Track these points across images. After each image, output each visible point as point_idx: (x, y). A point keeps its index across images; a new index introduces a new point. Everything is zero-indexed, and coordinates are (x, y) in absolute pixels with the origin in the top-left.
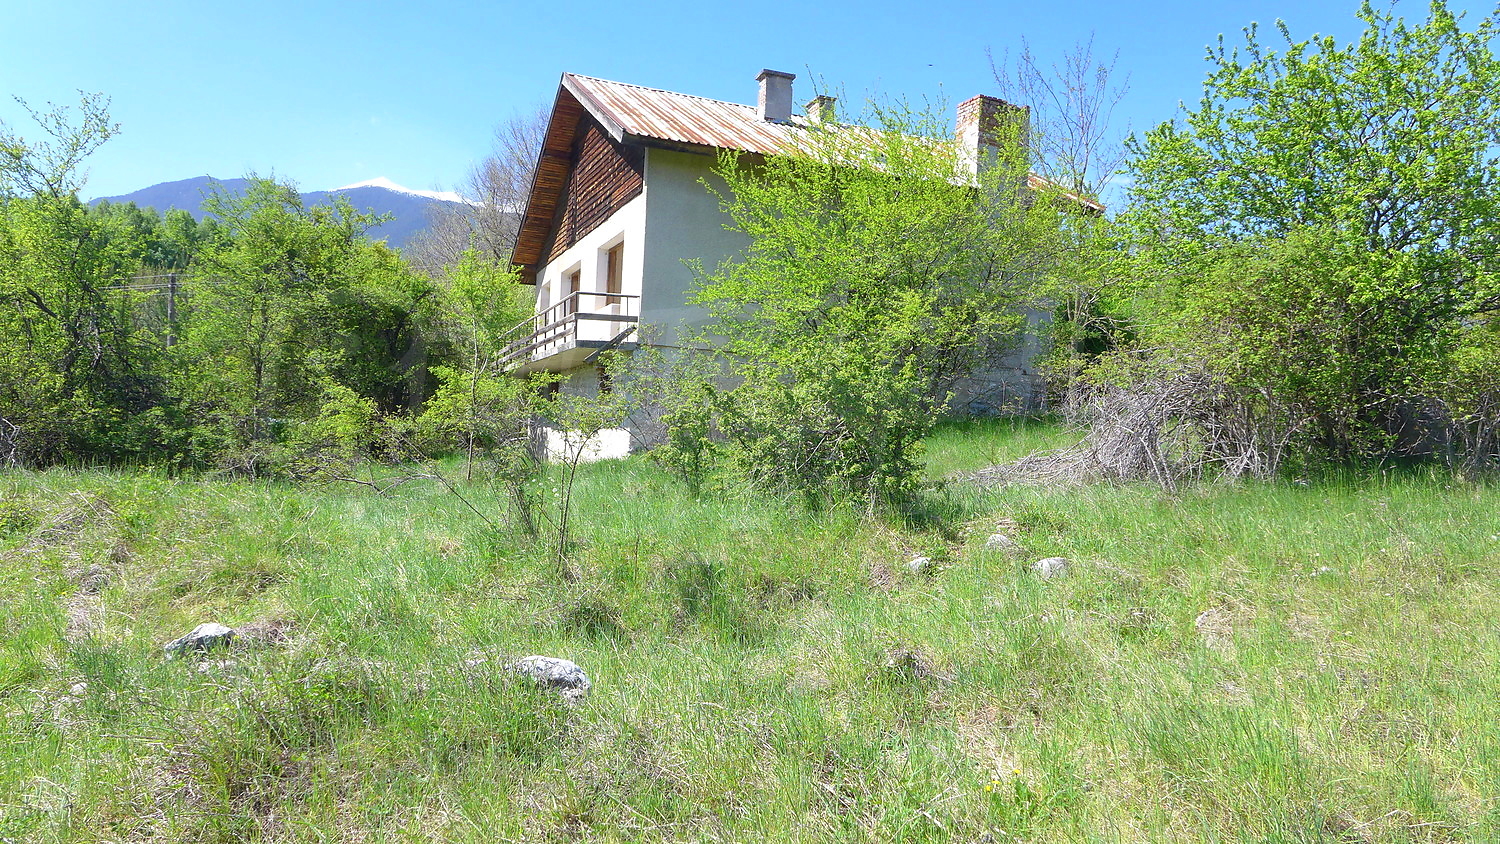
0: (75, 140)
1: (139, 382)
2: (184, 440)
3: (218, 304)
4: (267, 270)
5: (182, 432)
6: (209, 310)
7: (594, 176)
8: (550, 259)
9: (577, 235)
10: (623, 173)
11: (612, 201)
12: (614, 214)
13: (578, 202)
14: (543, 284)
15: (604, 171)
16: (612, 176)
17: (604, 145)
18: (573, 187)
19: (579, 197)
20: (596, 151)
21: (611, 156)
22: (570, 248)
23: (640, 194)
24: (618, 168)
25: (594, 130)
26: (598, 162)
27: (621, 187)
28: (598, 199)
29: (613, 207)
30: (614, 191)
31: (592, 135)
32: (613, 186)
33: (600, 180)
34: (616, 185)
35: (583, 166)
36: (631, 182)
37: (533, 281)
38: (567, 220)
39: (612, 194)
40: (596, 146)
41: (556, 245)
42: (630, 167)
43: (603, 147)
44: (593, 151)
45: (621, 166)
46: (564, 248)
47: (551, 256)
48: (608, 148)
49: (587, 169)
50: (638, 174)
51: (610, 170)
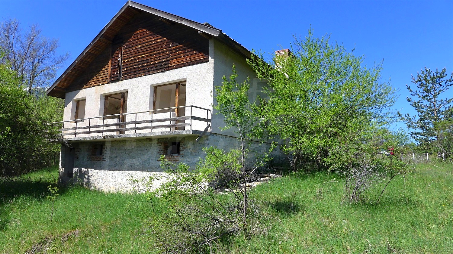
7: (145, 51)
8: (86, 87)
9: (122, 77)
10: (183, 52)
11: (169, 64)
12: (171, 70)
13: (124, 62)
14: (75, 98)
15: (157, 49)
16: (167, 52)
17: (158, 38)
18: (117, 55)
19: (125, 59)
20: (146, 40)
21: (166, 43)
22: (112, 83)
23: (205, 62)
24: (176, 49)
25: (144, 30)
26: (148, 45)
27: (181, 58)
28: (151, 62)
29: (171, 66)
30: (171, 59)
31: (142, 32)
32: (169, 57)
33: (152, 53)
34: (174, 57)
35: (130, 46)
36: (194, 56)
37: (63, 96)
38: (109, 69)
39: (169, 60)
40: (147, 38)
41: (93, 81)
42: (191, 50)
43: (156, 38)
44: (143, 40)
45: (180, 48)
46: (105, 83)
47: (87, 85)
48: (162, 39)
49: (135, 48)
50: (203, 53)
51: (165, 49)
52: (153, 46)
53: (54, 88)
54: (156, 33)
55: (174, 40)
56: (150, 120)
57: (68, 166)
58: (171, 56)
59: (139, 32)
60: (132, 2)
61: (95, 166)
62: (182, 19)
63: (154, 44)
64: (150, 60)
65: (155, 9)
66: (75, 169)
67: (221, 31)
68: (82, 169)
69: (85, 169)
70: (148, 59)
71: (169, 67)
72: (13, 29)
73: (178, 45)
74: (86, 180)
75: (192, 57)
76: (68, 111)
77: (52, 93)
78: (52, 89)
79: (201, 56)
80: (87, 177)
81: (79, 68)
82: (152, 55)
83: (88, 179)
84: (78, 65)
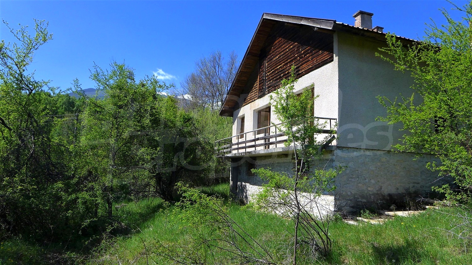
0: (29, 41)
1: (53, 165)
2: (75, 201)
3: (96, 124)
4: (120, 107)
5: (73, 196)
6: (91, 128)
7: (282, 60)
8: (245, 104)
9: (267, 91)
10: (310, 54)
11: (299, 71)
12: (302, 77)
13: (267, 76)
14: (239, 116)
15: (290, 57)
16: (298, 58)
17: (290, 44)
18: (262, 69)
19: (268, 73)
20: (282, 49)
21: (297, 48)
22: (260, 98)
23: (330, 62)
24: (305, 53)
25: (280, 39)
26: (284, 54)
27: (309, 62)
28: (286, 72)
29: (301, 73)
30: (301, 65)
31: (278, 42)
32: (299, 63)
33: (287, 62)
34: (304, 62)
35: (271, 58)
36: (320, 58)
37: (231, 115)
38: (258, 85)
39: (300, 67)
40: (282, 47)
41: (248, 98)
42: (317, 50)
43: (289, 45)
44: (279, 50)
45: (308, 51)
46: (256, 99)
47: (245, 103)
48: (293, 45)
49: (274, 59)
50: (328, 52)
51: (296, 55)
52: (287, 55)
53: (223, 109)
54: (289, 40)
55: (303, 43)
56: (274, 135)
57: (235, 180)
58: (301, 62)
59: (276, 42)
60: (266, 13)
61: (250, 181)
62: (302, 18)
63: (288, 51)
64: (285, 70)
65: (281, 15)
66: (239, 183)
67: (335, 22)
68: (243, 183)
69: (244, 184)
70: (284, 69)
71: (299, 74)
72: (217, 59)
73: (306, 48)
74: (245, 194)
75: (318, 59)
76: (235, 128)
77: (222, 113)
78: (222, 110)
79: (325, 55)
80: (245, 191)
81: (238, 88)
82: (287, 64)
83: (246, 193)
84: (236, 85)
